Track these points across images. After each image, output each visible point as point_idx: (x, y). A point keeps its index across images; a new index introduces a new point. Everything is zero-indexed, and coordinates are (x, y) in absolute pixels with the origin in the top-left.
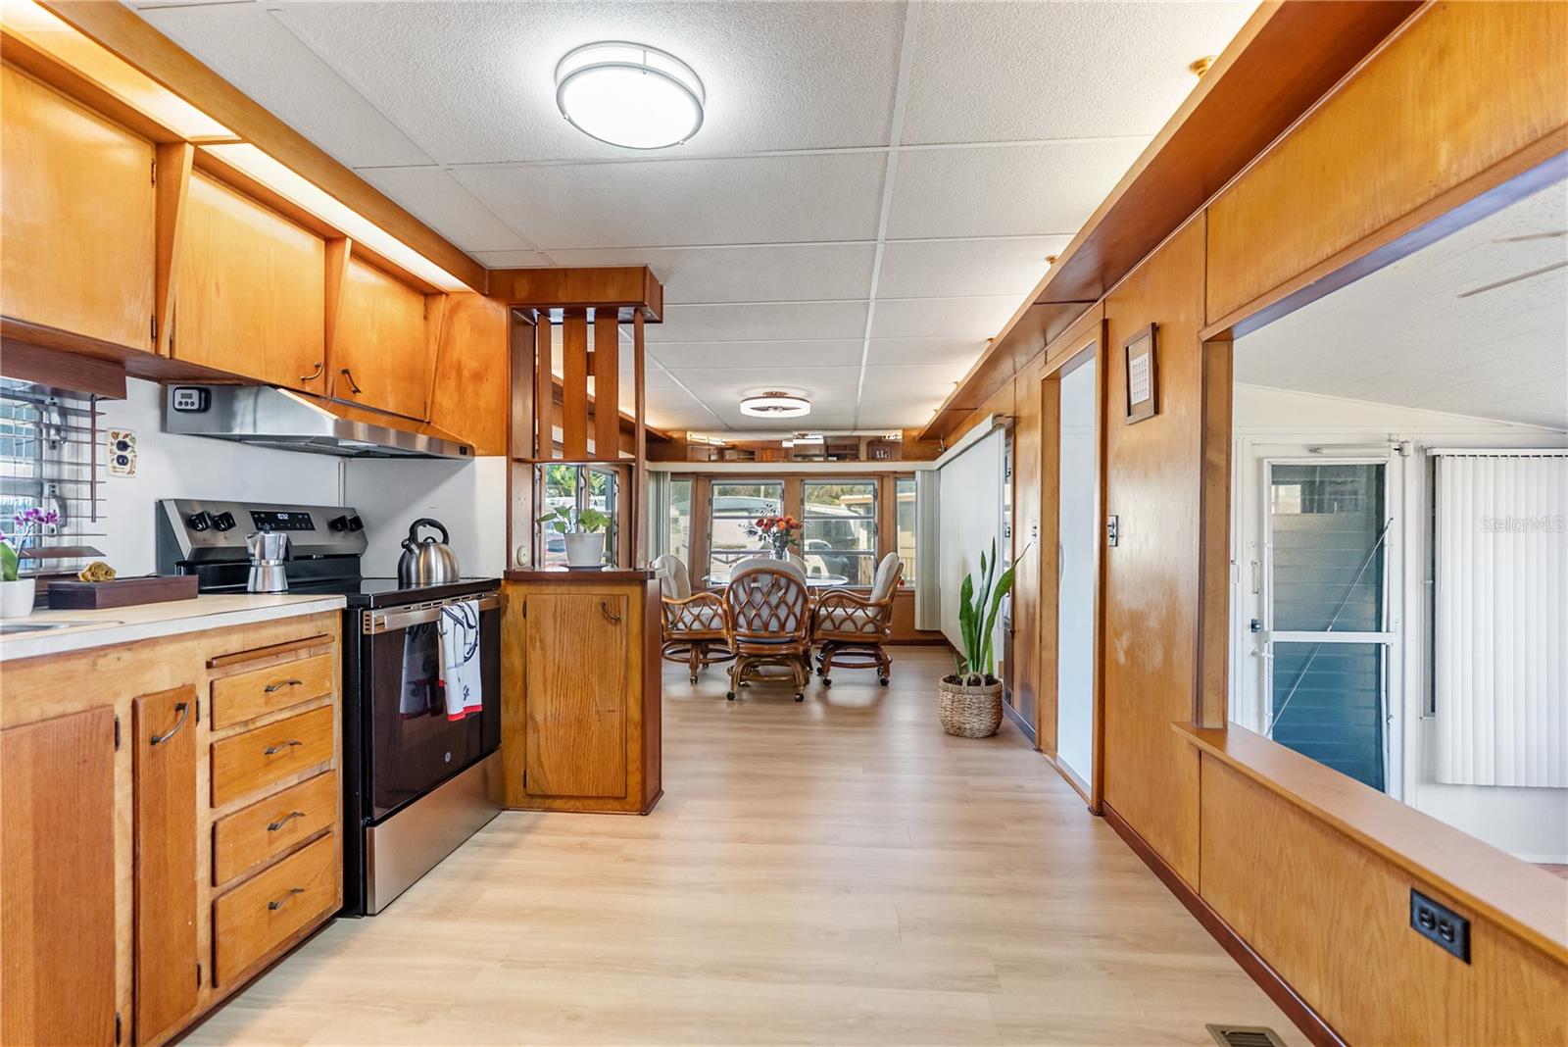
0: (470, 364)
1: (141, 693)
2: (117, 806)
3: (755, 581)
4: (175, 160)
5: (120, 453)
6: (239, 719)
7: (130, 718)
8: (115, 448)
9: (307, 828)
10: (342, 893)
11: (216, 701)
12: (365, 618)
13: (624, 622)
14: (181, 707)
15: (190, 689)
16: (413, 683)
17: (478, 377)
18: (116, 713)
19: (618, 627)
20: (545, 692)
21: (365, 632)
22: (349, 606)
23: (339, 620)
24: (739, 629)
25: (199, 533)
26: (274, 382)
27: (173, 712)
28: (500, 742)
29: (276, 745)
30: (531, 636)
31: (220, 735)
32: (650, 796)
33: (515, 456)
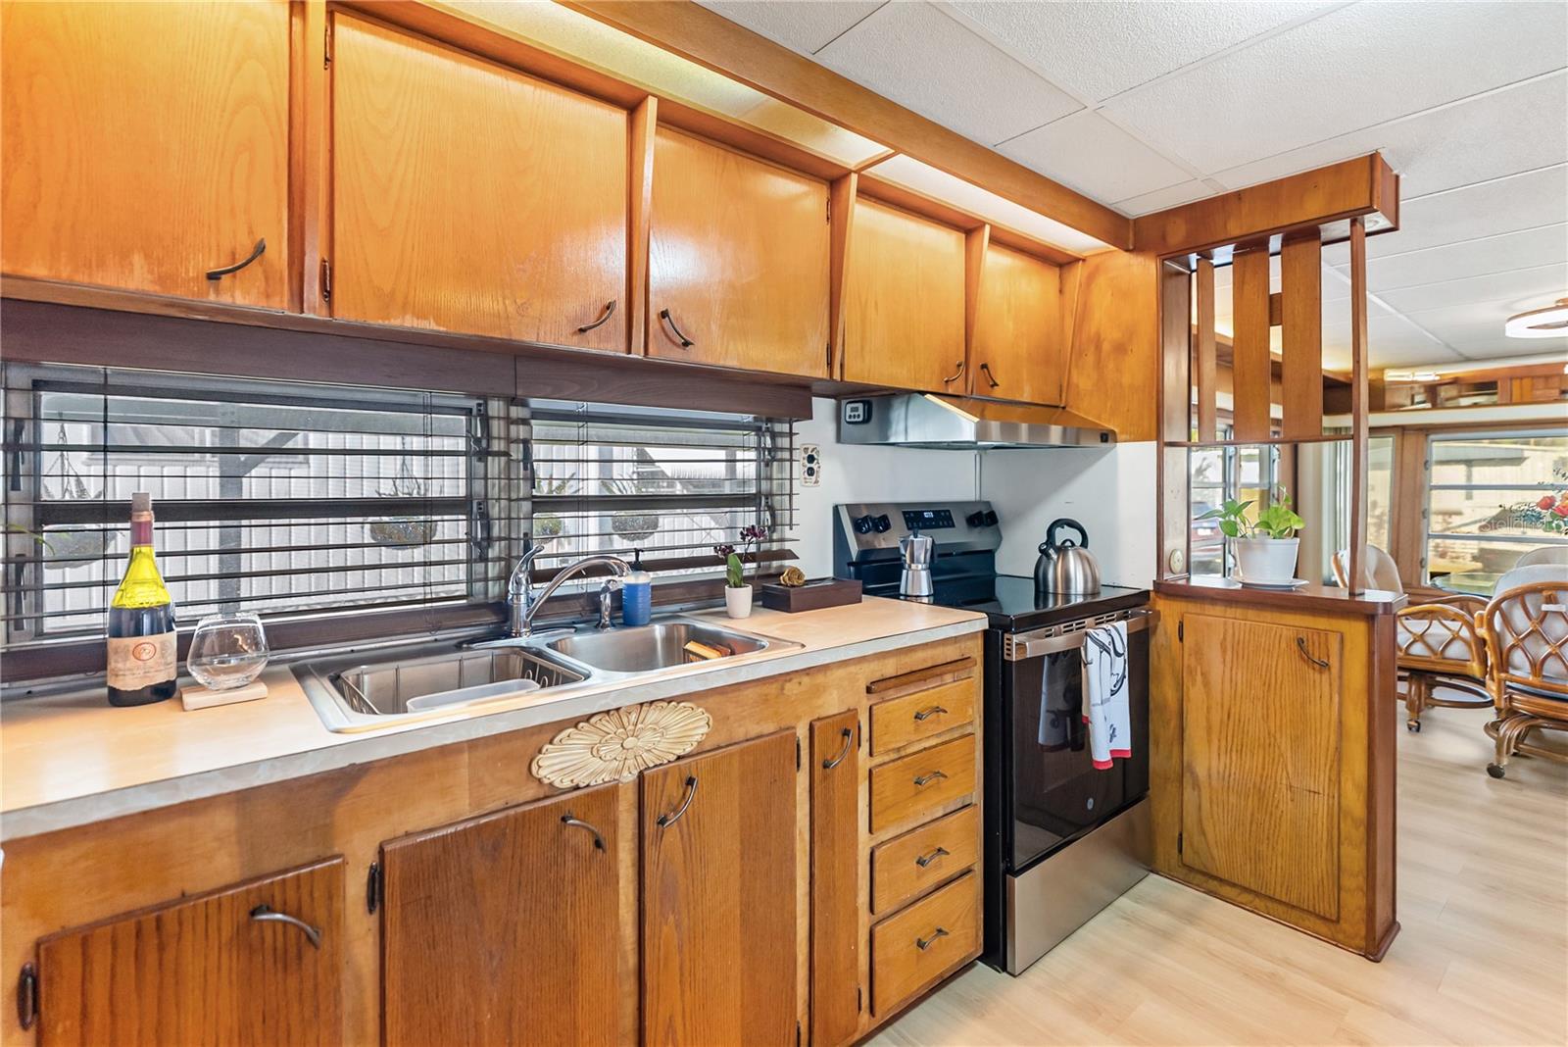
0: (1111, 335)
1: (816, 717)
2: (798, 824)
3: (1550, 600)
4: (844, 192)
5: (809, 465)
6: (894, 746)
7: (807, 741)
8: (806, 461)
9: (950, 866)
10: (982, 938)
11: (875, 727)
12: (1006, 642)
13: (1335, 670)
14: (846, 733)
15: (852, 713)
16: (1052, 712)
17: (1121, 349)
18: (798, 735)
19: (1325, 676)
20: (1209, 742)
21: (1006, 657)
22: (990, 625)
23: (980, 642)
24: (1512, 671)
25: (864, 536)
26: (922, 389)
27: (840, 737)
28: (1148, 789)
29: (924, 776)
30: (1189, 666)
31: (877, 760)
32: (1379, 928)
33: (1166, 440)
